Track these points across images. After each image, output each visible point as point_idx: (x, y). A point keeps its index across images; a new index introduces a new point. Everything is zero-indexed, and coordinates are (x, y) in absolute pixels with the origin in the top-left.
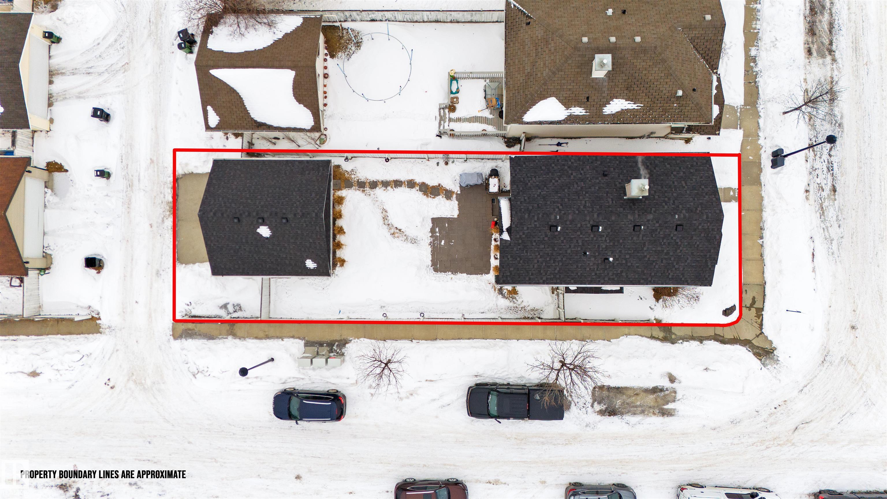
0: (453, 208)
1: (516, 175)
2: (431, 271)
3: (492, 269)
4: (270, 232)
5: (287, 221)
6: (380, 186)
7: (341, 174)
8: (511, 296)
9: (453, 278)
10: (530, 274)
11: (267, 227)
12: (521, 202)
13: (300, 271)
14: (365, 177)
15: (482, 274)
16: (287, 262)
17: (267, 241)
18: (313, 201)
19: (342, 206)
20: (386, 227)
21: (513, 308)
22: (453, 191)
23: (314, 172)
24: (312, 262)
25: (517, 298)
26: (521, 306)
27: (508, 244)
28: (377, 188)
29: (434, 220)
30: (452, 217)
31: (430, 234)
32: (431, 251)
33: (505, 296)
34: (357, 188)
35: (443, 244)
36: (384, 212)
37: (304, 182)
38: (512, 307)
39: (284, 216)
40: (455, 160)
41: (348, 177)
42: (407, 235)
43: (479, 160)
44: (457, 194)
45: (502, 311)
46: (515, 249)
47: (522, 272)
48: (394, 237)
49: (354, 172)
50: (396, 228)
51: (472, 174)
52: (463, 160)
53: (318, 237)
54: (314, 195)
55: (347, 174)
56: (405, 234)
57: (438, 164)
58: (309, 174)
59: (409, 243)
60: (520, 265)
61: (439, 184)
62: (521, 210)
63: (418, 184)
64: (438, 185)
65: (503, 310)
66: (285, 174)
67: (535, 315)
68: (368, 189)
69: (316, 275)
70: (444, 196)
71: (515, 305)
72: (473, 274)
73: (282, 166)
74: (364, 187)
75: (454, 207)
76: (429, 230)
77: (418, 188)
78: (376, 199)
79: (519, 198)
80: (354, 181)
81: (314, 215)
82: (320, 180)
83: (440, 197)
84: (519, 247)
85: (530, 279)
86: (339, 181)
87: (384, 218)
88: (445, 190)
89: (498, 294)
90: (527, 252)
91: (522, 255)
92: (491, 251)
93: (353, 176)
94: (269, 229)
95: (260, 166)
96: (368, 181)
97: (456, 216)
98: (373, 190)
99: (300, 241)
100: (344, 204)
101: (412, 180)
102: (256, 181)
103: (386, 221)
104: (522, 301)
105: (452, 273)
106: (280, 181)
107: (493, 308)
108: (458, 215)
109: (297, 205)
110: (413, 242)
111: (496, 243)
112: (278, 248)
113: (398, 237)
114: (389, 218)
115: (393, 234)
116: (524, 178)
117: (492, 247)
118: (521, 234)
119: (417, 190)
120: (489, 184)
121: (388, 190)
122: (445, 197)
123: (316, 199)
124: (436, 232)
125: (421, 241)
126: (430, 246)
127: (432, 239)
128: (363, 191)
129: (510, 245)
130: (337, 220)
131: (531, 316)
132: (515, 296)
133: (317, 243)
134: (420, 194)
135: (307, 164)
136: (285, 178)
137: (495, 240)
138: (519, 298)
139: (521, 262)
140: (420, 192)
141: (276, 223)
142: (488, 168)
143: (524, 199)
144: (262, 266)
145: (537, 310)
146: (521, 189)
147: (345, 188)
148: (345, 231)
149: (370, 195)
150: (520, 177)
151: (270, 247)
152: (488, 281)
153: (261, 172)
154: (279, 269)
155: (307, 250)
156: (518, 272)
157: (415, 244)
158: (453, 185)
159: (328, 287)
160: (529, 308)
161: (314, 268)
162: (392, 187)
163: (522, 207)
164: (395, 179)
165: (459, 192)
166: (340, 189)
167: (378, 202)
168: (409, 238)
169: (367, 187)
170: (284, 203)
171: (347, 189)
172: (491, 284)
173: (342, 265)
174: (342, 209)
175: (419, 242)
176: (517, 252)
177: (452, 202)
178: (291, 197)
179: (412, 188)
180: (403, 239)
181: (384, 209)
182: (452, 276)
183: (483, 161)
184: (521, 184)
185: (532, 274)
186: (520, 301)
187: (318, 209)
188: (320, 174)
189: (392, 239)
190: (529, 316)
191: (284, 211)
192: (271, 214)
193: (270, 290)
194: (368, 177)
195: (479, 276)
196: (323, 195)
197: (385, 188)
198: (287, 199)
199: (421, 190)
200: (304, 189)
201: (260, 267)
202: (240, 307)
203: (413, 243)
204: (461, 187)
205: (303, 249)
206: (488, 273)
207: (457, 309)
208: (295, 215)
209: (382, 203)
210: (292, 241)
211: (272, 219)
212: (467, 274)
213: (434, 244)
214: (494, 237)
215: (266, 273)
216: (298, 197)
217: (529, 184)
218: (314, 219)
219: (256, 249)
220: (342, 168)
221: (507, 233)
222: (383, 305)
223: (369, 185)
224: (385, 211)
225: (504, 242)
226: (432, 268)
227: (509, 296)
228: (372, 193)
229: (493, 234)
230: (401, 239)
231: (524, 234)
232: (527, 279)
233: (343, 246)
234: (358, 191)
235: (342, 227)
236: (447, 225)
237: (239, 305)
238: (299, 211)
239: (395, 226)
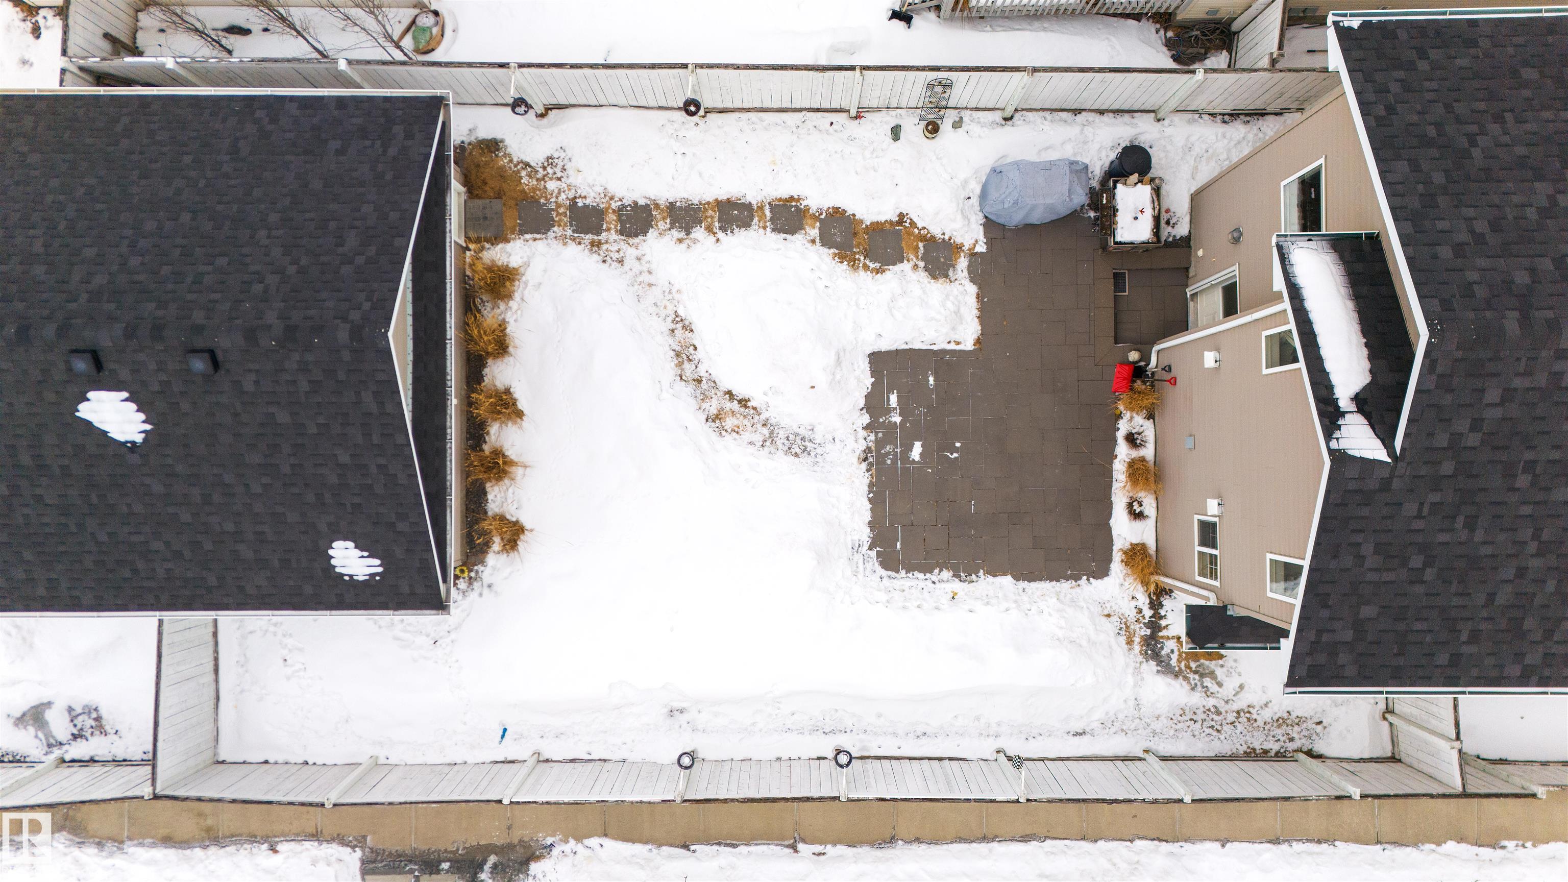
0: (957, 312)
1: (1390, 109)
2: (869, 566)
3: (1117, 556)
4: (142, 416)
5: (216, 364)
6: (662, 225)
7: (502, 174)
8: (1193, 665)
9: (961, 594)
10: (1464, 637)
11: (125, 395)
12: (1459, 250)
13: (308, 589)
14: (601, 190)
15: (1077, 578)
16: (246, 553)
17: (134, 459)
18: (346, 270)
19: (508, 308)
20: (686, 390)
21: (1200, 716)
22: (959, 240)
23: (368, 143)
24: (358, 553)
25: (1219, 672)
26: (1236, 707)
27: (1372, 484)
28: (652, 233)
29: (879, 361)
30: (952, 347)
31: (866, 419)
32: (871, 485)
33: (1168, 665)
34: (569, 232)
35: (917, 458)
36: (679, 332)
37: (317, 185)
38: (1199, 712)
39: (200, 343)
40: (966, 115)
41: (534, 189)
42: (773, 421)
43: (1064, 115)
44: (973, 255)
45: (1157, 726)
46: (1410, 509)
47: (1418, 626)
48: (722, 431)
49: (558, 170)
50: (729, 393)
51: (1049, 166)
52: (997, 116)
53: (376, 439)
54: (352, 241)
55: (530, 176)
56: (763, 417)
57: (896, 132)
58: (340, 152)
59: (780, 453)
60: (1419, 589)
61: (901, 216)
62: (1468, 291)
63: (815, 218)
64: (895, 219)
65: (1164, 721)
66: (234, 151)
67: (1292, 740)
68: (613, 236)
69: (384, 606)
70: (922, 264)
71: (1211, 702)
72: (1040, 579)
73: (224, 121)
74: (598, 230)
75: (962, 309)
76: (862, 402)
77: (814, 232)
78: (646, 278)
79: (1441, 225)
80: (559, 206)
81: (343, 335)
82: (389, 176)
83: (906, 266)
84: (1435, 497)
85: (1455, 659)
86: (497, 205)
87: (678, 355)
88: (923, 238)
89: (1140, 658)
90: (1471, 525)
91: (1443, 537)
92: (1115, 485)
93: (552, 185)
94: (133, 406)
95: (126, 120)
96: (614, 205)
97: (968, 345)
98: (635, 241)
99: (292, 460)
100: (517, 296)
101: (792, 198)
102: (92, 181)
103: (687, 365)
104: (1241, 687)
105: (956, 575)
106: (202, 183)
107: (1121, 716)
108: (978, 341)
109: (266, 291)
110: (796, 449)
111: (1135, 454)
112: (196, 492)
113: (736, 431)
114: (700, 354)
115: (717, 417)
116: (1438, 125)
117: (1119, 468)
118: (1462, 425)
119: (813, 241)
120: (1115, 211)
121: (695, 241)
122: (926, 269)
123: (360, 260)
124: (889, 411)
125: (829, 447)
126: (864, 466)
127: (872, 437)
128: (592, 244)
129: (1385, 486)
130: (490, 361)
131: (1275, 747)
132: (1212, 665)
133: (373, 469)
134: (823, 257)
135: (336, 113)
136: (226, 168)
137: (1132, 439)
138: (1229, 674)
139: (1430, 574)
140: (824, 250)
141: (163, 377)
142: (1099, 150)
143: (1472, 231)
144: (135, 571)
145: (1300, 721)
146: (1438, 178)
147: (522, 232)
148: (521, 405)
149: (621, 261)
150: (1415, 118)
151: (158, 488)
152: (1102, 604)
153: (125, 143)
154: (212, 581)
155: (328, 498)
156: (1401, 626)
157: (804, 458)
158: (959, 217)
159: (453, 636)
160: (1267, 714)
161: (372, 575)
162: (709, 229)
163: (1473, 276)
164: (723, 197)
165: (981, 248)
166: (499, 238)
167: (656, 292)
168: (782, 434)
169: (608, 230)
170: (208, 280)
171: (528, 236)
172: (1115, 619)
173: (511, 544)
174: (510, 317)
175: (819, 451)
176: (1419, 524)
177: (955, 289)
178: (245, 250)
179: (792, 232)
180: (758, 438)
181: (678, 319)
182: (956, 585)
183: (1081, 118)
184: (1434, 152)
185: (1475, 637)
186: (1230, 685)
187: (367, 306)
188: (392, 151)
189: (714, 436)
190: (1266, 746)
191: (198, 317)
192: (130, 333)
193: (216, 651)
194: (614, 189)
195: (1065, 586)
196: (398, 242)
197: (682, 235)
198: (222, 261)
199: (826, 240)
200: (311, 215)
201: (127, 573)
202: (98, 719)
203: (796, 455)
204: (989, 225)
205: (310, 497)
206: (1102, 572)
207: (978, 718)
208: (251, 335)
209: (670, 292)
210: (255, 458)
211: (141, 357)
212: (1017, 578)
213: (880, 459)
214: (1123, 427)
215: (157, 597)
216: (276, 252)
217: (1476, 153)
218: (346, 356)
219: (94, 499)
220: (509, 150)
221: (1359, 419)
222: (677, 705)
223: (619, 219)
224: (685, 325)
225: (1352, 472)
226: (873, 554)
227: (1188, 667)
228: (630, 253)
229: (1119, 416)
230: (747, 436)
231: (1476, 425)
232: (1443, 659)
233: (513, 469)
234: (572, 248)
235: (508, 391)
236: (931, 380)
237: (92, 711)
238: (271, 317)
239: (726, 384)
